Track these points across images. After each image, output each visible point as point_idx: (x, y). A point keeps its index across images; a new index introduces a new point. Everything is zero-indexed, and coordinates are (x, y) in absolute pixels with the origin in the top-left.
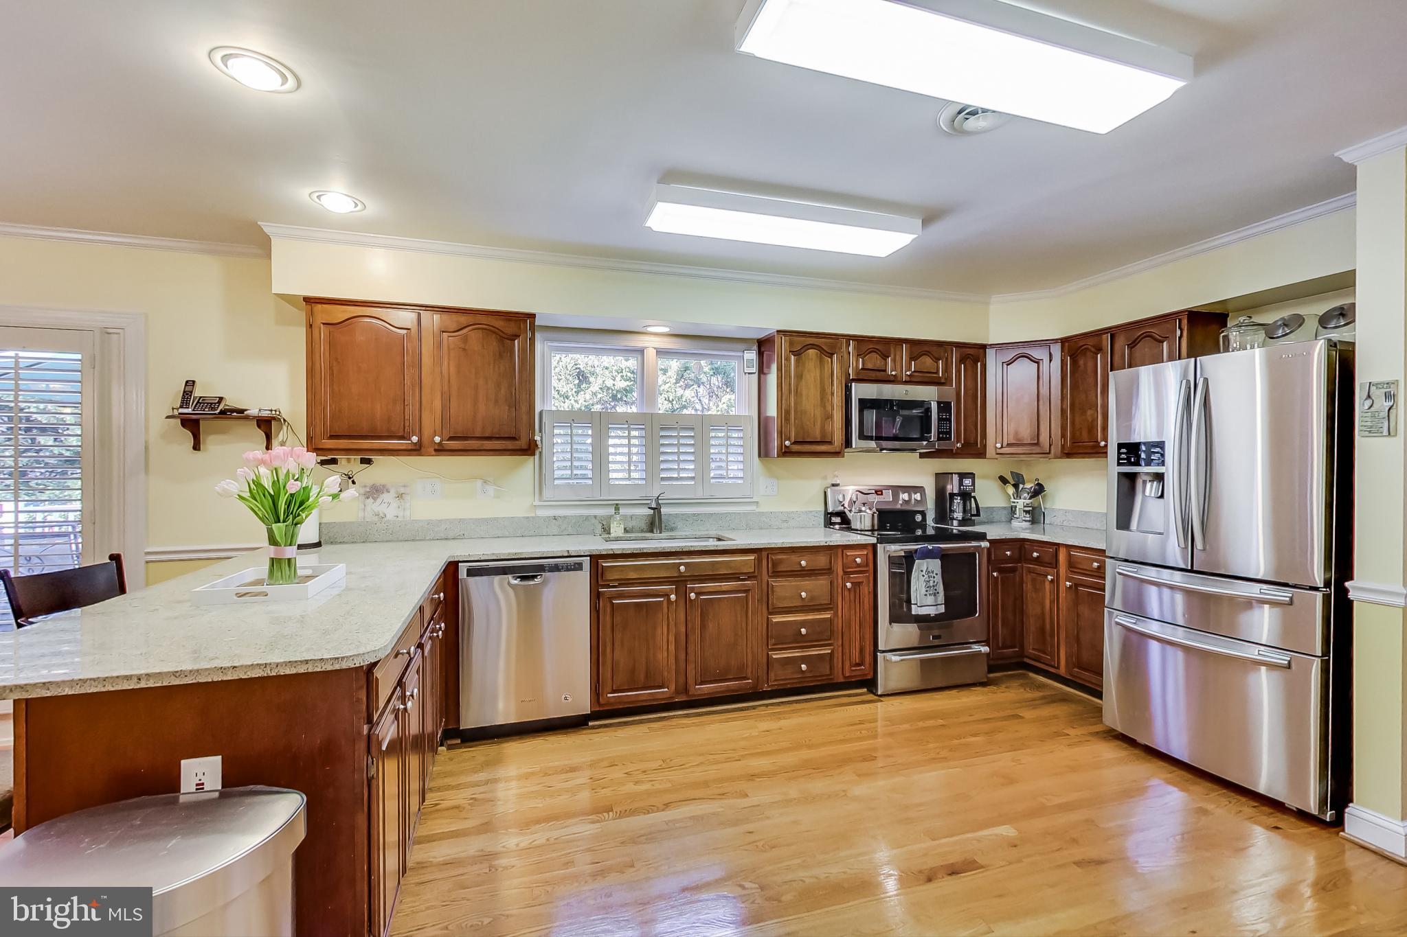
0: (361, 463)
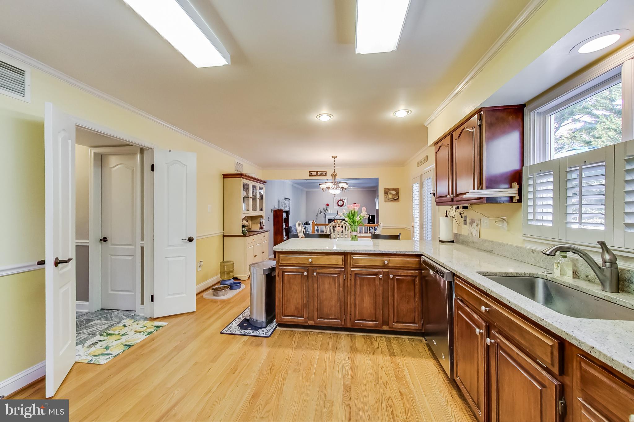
0: (463, 208)
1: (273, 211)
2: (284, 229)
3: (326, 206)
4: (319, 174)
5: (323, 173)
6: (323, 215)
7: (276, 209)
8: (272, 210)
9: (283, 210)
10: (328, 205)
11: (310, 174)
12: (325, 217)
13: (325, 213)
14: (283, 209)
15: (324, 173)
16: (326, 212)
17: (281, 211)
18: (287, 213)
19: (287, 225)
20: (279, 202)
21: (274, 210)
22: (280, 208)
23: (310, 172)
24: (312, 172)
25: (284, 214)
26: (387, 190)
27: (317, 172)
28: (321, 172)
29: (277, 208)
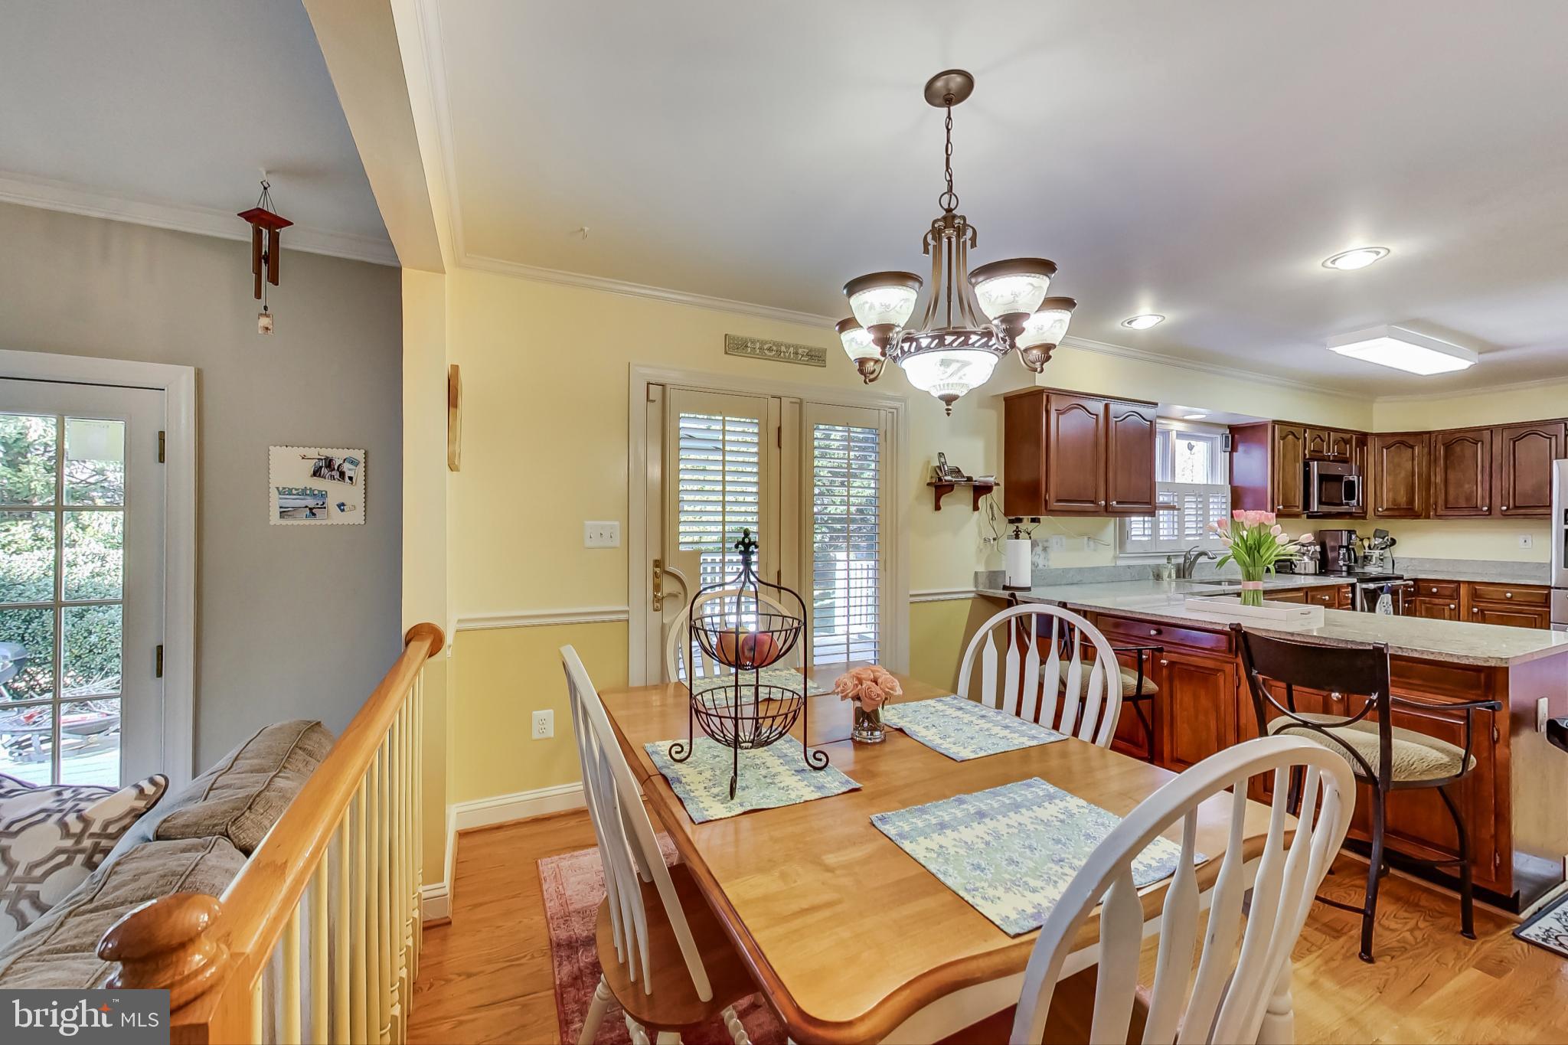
0: (1031, 522)
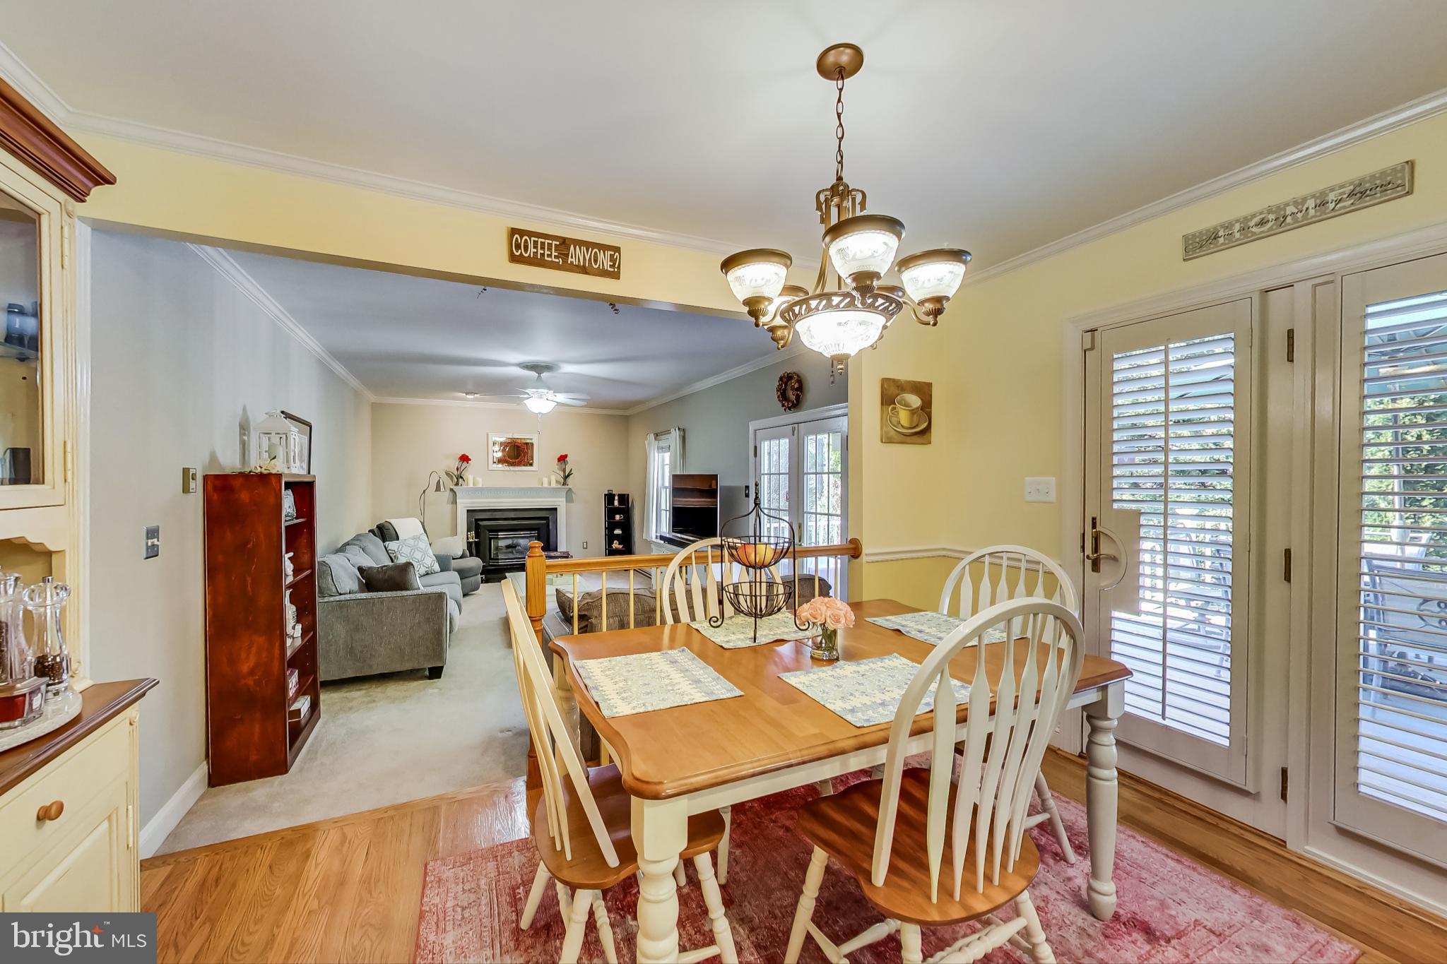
1: (197, 486)
2: (288, 587)
3: (457, 463)
4: (577, 255)
5: (601, 256)
6: (445, 495)
7: (228, 471)
8: (187, 475)
9: (279, 476)
10: (465, 459)
11: (518, 247)
12: (455, 502)
13: (455, 488)
14: (278, 467)
15: (604, 260)
16: (457, 484)
17: (266, 480)
18: (304, 491)
19: (306, 558)
20: (244, 428)
21: (206, 478)
22: (257, 463)
23: (514, 231)
24: (531, 234)
25: (288, 502)
26: (893, 390)
27: (564, 243)
28: (588, 245)
29: (230, 462)
